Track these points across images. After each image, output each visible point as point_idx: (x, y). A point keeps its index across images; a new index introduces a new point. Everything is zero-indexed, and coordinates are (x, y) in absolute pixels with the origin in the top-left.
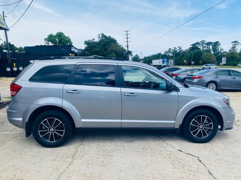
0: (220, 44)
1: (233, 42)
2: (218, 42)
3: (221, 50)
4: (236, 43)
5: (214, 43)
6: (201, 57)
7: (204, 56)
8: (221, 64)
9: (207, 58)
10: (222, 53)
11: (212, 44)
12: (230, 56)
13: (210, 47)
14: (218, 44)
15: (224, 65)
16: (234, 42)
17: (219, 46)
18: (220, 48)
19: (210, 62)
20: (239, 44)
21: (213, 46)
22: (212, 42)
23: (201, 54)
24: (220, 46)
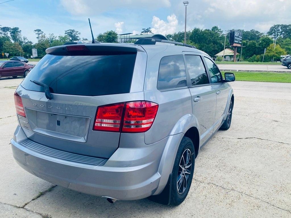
0: (21, 31)
1: (35, 31)
2: (17, 29)
3: (24, 39)
4: (40, 32)
5: (13, 29)
6: (3, 47)
7: (7, 45)
8: (32, 57)
9: (12, 49)
10: (26, 43)
11: (9, 30)
12: (41, 47)
13: (7, 34)
14: (18, 31)
15: (36, 58)
16: (37, 30)
17: (19, 34)
18: (22, 37)
19: (16, 54)
20: (43, 33)
21: (12, 33)
22: (9, 27)
23: (2, 43)
24: (21, 34)
